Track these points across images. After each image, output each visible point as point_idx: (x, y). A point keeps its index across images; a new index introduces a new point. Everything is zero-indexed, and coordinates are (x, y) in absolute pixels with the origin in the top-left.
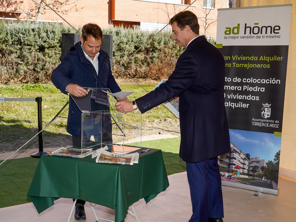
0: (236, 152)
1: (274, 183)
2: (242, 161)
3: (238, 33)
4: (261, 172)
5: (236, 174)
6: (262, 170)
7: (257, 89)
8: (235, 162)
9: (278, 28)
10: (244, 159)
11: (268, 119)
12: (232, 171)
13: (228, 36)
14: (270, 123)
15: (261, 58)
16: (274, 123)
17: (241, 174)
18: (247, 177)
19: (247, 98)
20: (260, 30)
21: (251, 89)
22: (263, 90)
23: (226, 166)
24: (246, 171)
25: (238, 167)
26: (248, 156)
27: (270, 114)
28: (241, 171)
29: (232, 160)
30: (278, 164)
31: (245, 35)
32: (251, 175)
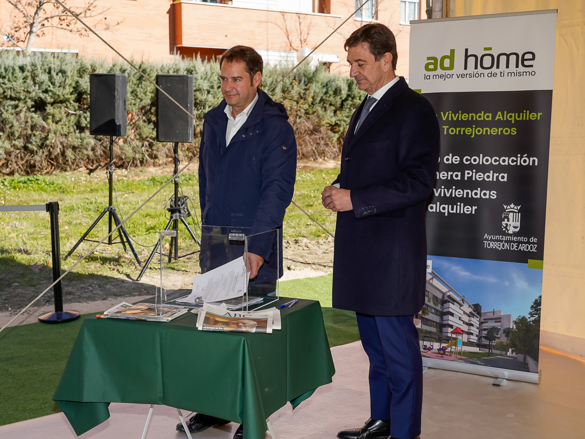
0: (454, 301)
1: (530, 361)
2: (466, 319)
3: (451, 67)
4: (504, 339)
5: (456, 345)
6: (507, 336)
7: (491, 176)
8: (452, 320)
9: (530, 56)
10: (470, 315)
11: (515, 234)
12: (448, 339)
13: (431, 73)
14: (519, 243)
15: (499, 116)
16: (529, 243)
17: (464, 344)
18: (476, 350)
19: (472, 194)
20: (495, 62)
21: (479, 177)
22: (504, 177)
23: (434, 330)
24: (474, 339)
25: (458, 331)
26: (477, 309)
27: (518, 224)
28: (465, 338)
29: (445, 317)
30: (538, 322)
31: (465, 72)
32: (485, 346)
